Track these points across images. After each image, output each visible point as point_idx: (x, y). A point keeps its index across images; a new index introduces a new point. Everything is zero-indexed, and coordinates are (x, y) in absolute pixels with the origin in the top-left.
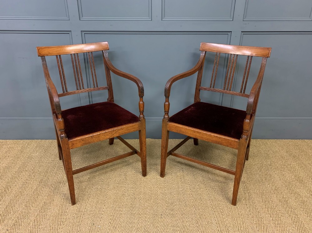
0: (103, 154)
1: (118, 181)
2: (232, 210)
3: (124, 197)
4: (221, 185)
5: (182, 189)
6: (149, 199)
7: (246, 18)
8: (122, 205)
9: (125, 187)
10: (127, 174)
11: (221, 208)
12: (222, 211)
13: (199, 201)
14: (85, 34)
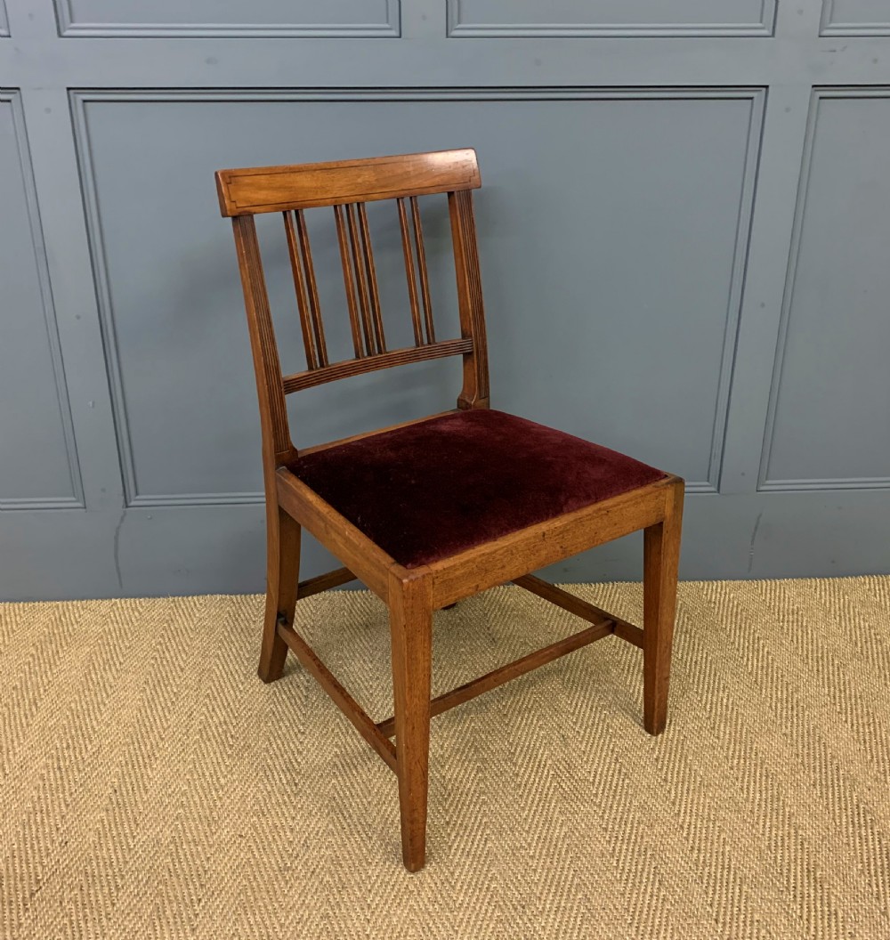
0: (182, 670)
1: (258, 802)
2: (812, 929)
3: (287, 882)
4: (747, 800)
5: (565, 829)
6: (411, 887)
7: (831, 21)
8: (282, 926)
9: (292, 830)
10: (299, 764)
11: (756, 917)
12: (763, 932)
13: (649, 890)
14: (85, 101)
